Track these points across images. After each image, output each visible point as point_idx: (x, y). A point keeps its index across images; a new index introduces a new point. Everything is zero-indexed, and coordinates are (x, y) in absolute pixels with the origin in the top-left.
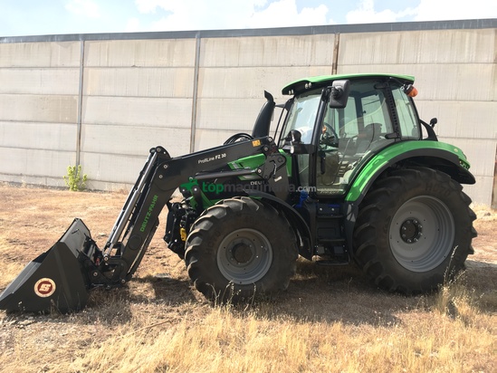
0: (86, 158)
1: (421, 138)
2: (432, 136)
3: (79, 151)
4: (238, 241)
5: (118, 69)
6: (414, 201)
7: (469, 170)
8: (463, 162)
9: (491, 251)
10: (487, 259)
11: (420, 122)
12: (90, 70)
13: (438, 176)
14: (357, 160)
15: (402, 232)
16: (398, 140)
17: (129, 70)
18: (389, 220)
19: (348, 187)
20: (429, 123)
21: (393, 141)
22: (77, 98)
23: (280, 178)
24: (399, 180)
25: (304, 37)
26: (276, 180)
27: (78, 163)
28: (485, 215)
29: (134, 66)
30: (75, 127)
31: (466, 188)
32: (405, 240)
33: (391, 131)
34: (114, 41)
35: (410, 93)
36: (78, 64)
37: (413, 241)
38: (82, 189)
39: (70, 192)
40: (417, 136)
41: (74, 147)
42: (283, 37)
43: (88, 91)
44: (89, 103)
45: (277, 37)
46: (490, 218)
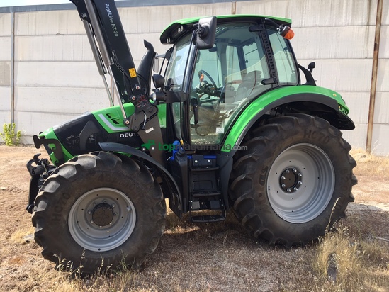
0: (19, 116)
1: (299, 83)
2: (311, 81)
3: (13, 110)
4: (99, 201)
5: (45, 37)
6: (293, 149)
7: (349, 115)
8: (342, 107)
9: (369, 192)
10: (365, 200)
11: (298, 67)
12: (20, 38)
13: (317, 123)
14: (233, 108)
15: (281, 182)
16: (275, 86)
17: (54, 37)
18: (266, 170)
19: (224, 137)
20: (306, 67)
21: (270, 86)
22: (10, 64)
23: (152, 129)
24: (275, 128)
25: (205, 5)
26: (147, 132)
27: (13, 121)
28: (362, 157)
29: (58, 34)
30: (9, 89)
31: (346, 135)
32: (285, 190)
33: (268, 76)
34: (40, 12)
35: (287, 35)
36: (10, 33)
37: (293, 191)
38: (16, 144)
39: (6, 146)
40: (295, 81)
41: (9, 107)
42: (187, 5)
43: (18, 57)
44: (20, 67)
45: (182, 6)
46: (365, 160)
